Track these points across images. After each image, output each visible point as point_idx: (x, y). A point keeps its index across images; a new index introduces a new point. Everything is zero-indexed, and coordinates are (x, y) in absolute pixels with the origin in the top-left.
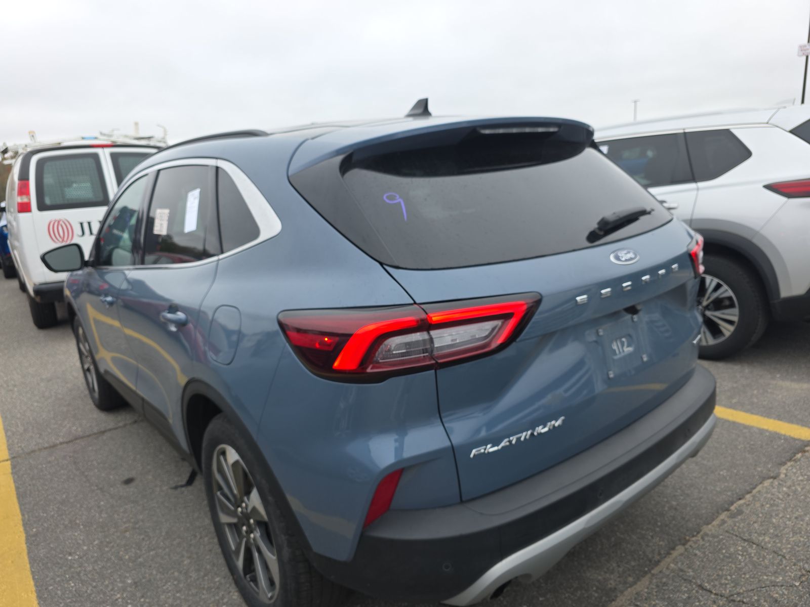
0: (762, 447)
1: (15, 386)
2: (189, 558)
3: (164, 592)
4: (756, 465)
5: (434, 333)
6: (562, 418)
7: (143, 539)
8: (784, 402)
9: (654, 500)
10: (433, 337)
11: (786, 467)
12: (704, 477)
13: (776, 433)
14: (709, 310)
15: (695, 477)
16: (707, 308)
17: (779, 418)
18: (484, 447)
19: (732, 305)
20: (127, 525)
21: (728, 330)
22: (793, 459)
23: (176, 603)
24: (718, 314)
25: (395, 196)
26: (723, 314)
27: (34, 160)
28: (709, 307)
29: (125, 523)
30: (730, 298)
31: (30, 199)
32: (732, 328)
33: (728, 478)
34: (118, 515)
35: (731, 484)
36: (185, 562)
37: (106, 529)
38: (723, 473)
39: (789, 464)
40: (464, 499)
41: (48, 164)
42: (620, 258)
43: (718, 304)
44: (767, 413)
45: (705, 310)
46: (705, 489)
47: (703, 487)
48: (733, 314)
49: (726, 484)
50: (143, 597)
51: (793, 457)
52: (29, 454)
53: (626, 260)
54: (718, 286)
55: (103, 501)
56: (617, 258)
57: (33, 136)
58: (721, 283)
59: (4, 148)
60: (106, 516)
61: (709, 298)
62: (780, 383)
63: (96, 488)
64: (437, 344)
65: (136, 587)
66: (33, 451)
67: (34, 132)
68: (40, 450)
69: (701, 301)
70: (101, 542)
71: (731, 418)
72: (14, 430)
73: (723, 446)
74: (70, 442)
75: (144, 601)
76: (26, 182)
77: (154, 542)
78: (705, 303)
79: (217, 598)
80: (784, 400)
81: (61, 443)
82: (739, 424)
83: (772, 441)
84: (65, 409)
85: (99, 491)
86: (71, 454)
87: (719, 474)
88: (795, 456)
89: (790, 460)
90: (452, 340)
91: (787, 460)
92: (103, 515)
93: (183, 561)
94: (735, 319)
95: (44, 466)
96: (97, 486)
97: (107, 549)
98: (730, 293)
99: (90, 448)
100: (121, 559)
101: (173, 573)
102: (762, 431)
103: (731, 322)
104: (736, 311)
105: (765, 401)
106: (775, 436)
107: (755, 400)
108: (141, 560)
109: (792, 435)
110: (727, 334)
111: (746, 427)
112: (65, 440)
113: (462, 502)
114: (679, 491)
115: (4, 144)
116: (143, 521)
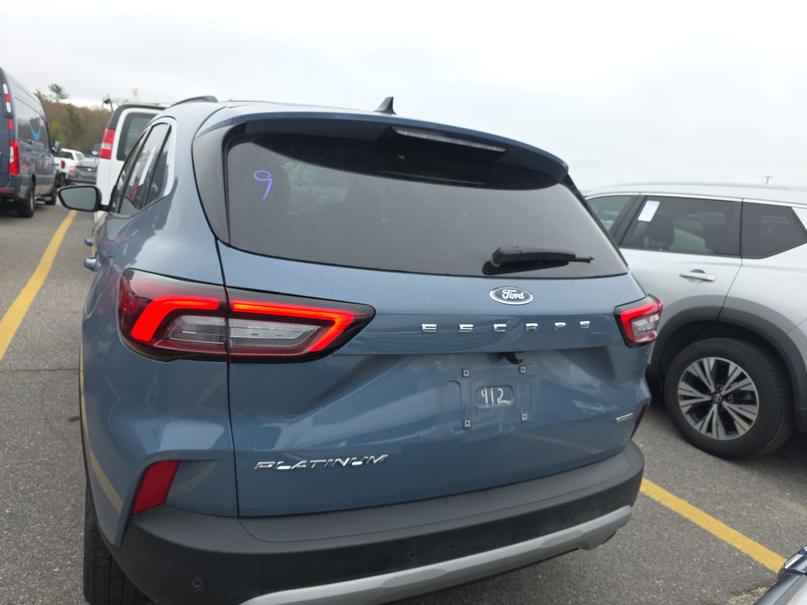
0: (722, 567)
1: (44, 310)
2: (73, 505)
3: (29, 531)
4: (703, 585)
5: (233, 322)
6: (387, 455)
7: (48, 475)
8: (778, 525)
9: (562, 589)
10: (231, 325)
11: (739, 597)
12: (634, 581)
13: (748, 557)
14: (727, 401)
15: (624, 578)
16: (726, 398)
17: (761, 541)
18: (274, 462)
19: (753, 402)
20: (43, 459)
21: (743, 428)
22: (753, 591)
23: (31, 545)
24: (735, 407)
25: (268, 175)
26: (741, 409)
27: (125, 113)
28: (729, 398)
29: (43, 456)
30: (752, 393)
31: (112, 147)
32: (748, 427)
33: (661, 590)
34: (44, 447)
35: (661, 598)
36: (67, 509)
37: (25, 457)
38: (659, 583)
39: (744, 596)
40: (241, 514)
41: (136, 119)
42: (503, 295)
43: (739, 397)
44: (750, 532)
45: (722, 400)
46: (628, 594)
47: (626, 591)
48: (752, 412)
49: (655, 596)
50: (8, 529)
51: (753, 589)
52: (13, 372)
53: (509, 299)
54: (741, 377)
55: (41, 431)
56: (499, 295)
57: (135, 93)
58: (746, 373)
59: (107, 99)
60: (33, 445)
61: (729, 387)
62: (786, 503)
63: (44, 417)
64: (234, 334)
65: (10, 518)
66: (18, 371)
67: (137, 90)
68: (24, 370)
69: (721, 389)
70: (11, 468)
71: (704, 526)
72: (16, 348)
73: (677, 554)
74: (53, 370)
75: (6, 534)
76: (112, 131)
77: (54, 481)
78: (724, 392)
79: (69, 552)
80: (779, 522)
81: (45, 370)
82: (710, 534)
83: (737, 564)
84: (69, 341)
85: (44, 421)
86: (45, 382)
87: (654, 583)
88: (757, 589)
89: (749, 591)
90: (253, 334)
91: (744, 591)
92: (31, 444)
93: (65, 507)
94: (753, 418)
95: (17, 386)
96: (45, 416)
97: (11, 475)
98: (753, 387)
99: (65, 381)
100: (16, 488)
101: (49, 516)
102: (732, 549)
103: (748, 421)
104: (755, 409)
105: (755, 517)
106: (746, 559)
107: (745, 514)
108: (32, 494)
109: (766, 564)
110: (741, 432)
111: (716, 539)
112: (51, 368)
113: (239, 517)
114: (596, 587)
115: (108, 95)
116: (59, 459)
